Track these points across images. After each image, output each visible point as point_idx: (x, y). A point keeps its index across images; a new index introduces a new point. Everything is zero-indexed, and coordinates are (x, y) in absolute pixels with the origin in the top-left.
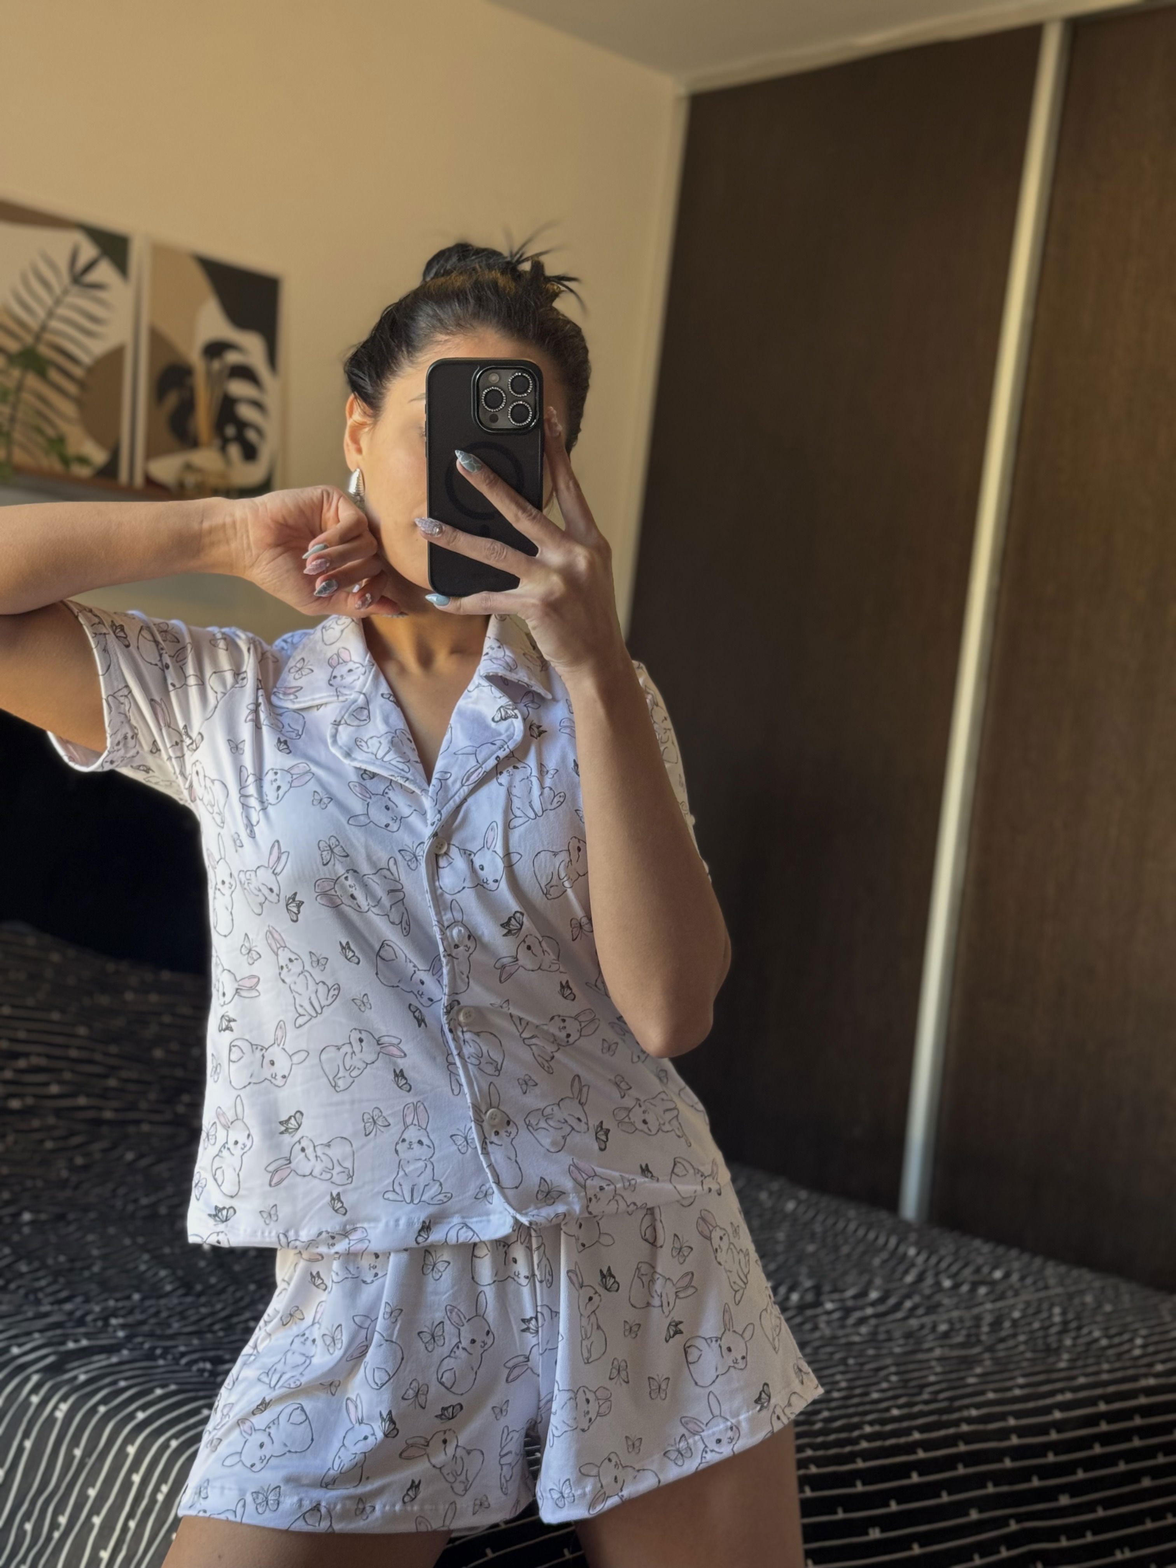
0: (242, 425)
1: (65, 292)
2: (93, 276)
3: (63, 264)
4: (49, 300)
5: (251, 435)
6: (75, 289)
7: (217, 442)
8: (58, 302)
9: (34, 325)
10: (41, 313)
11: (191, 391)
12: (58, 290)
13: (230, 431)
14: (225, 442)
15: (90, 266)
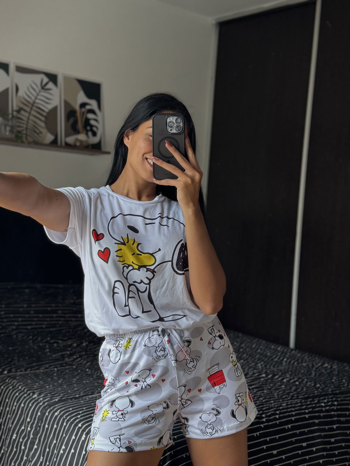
0: (92, 126)
2: (48, 87)
3: (39, 84)
4: (35, 94)
5: (95, 129)
6: (43, 90)
7: (85, 132)
8: (38, 95)
9: (31, 101)
10: (33, 98)
11: (77, 117)
12: (38, 91)
13: (89, 128)
15: (46, 84)
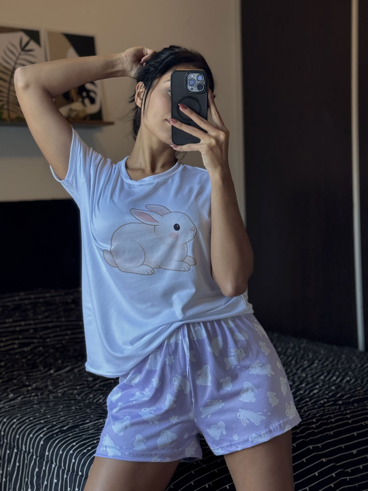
0: (88, 91)
1: (20, 54)
2: (28, 48)
3: (17, 45)
4: (15, 59)
5: (92, 94)
6: (23, 53)
7: (80, 100)
8: (18, 58)
9: (10, 68)
10: (13, 64)
12: (17, 54)
13: (84, 94)
14: (83, 98)
15: (27, 44)
